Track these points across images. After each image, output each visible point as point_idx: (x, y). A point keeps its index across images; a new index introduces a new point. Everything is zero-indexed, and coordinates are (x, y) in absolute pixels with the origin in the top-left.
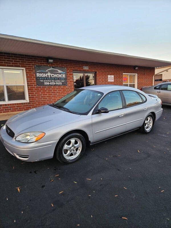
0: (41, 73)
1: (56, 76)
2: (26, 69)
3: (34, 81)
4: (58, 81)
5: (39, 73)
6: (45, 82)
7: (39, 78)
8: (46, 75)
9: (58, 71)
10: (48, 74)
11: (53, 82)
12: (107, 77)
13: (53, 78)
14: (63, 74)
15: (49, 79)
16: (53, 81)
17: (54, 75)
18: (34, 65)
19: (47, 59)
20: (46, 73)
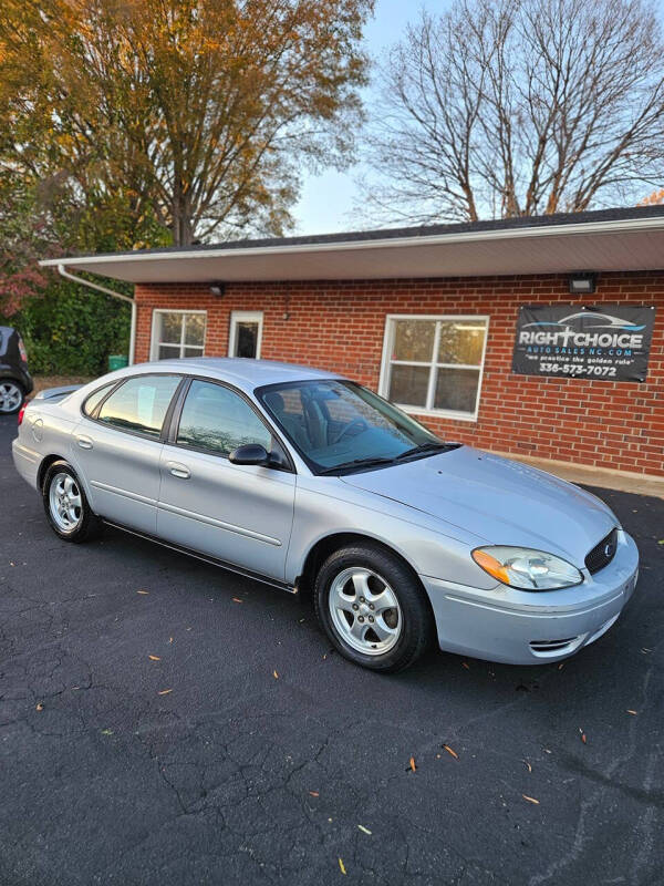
0: (537, 329)
1: (597, 340)
3: (506, 358)
4: (601, 361)
5: (529, 330)
6: (544, 361)
7: (527, 346)
8: (555, 338)
9: (610, 322)
10: (561, 334)
11: (576, 363)
13: (579, 348)
14: (631, 333)
15: (564, 351)
16: (577, 359)
17: (588, 335)
18: (519, 305)
19: (567, 279)
20: (553, 330)
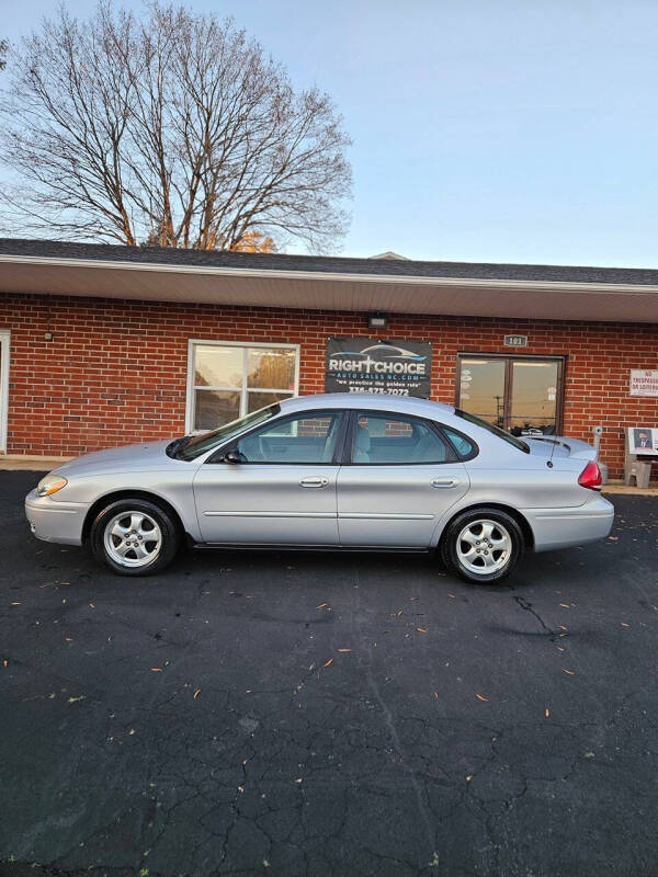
0: (343, 358)
1: (392, 367)
2: (302, 347)
3: (319, 382)
4: (397, 385)
5: (337, 358)
6: (352, 385)
7: (336, 372)
8: (360, 366)
9: (401, 353)
10: (364, 362)
11: (379, 387)
12: (628, 378)
13: (379, 374)
14: (416, 362)
15: (367, 376)
16: (378, 383)
17: (385, 364)
18: (325, 336)
19: (365, 317)
20: (358, 359)
